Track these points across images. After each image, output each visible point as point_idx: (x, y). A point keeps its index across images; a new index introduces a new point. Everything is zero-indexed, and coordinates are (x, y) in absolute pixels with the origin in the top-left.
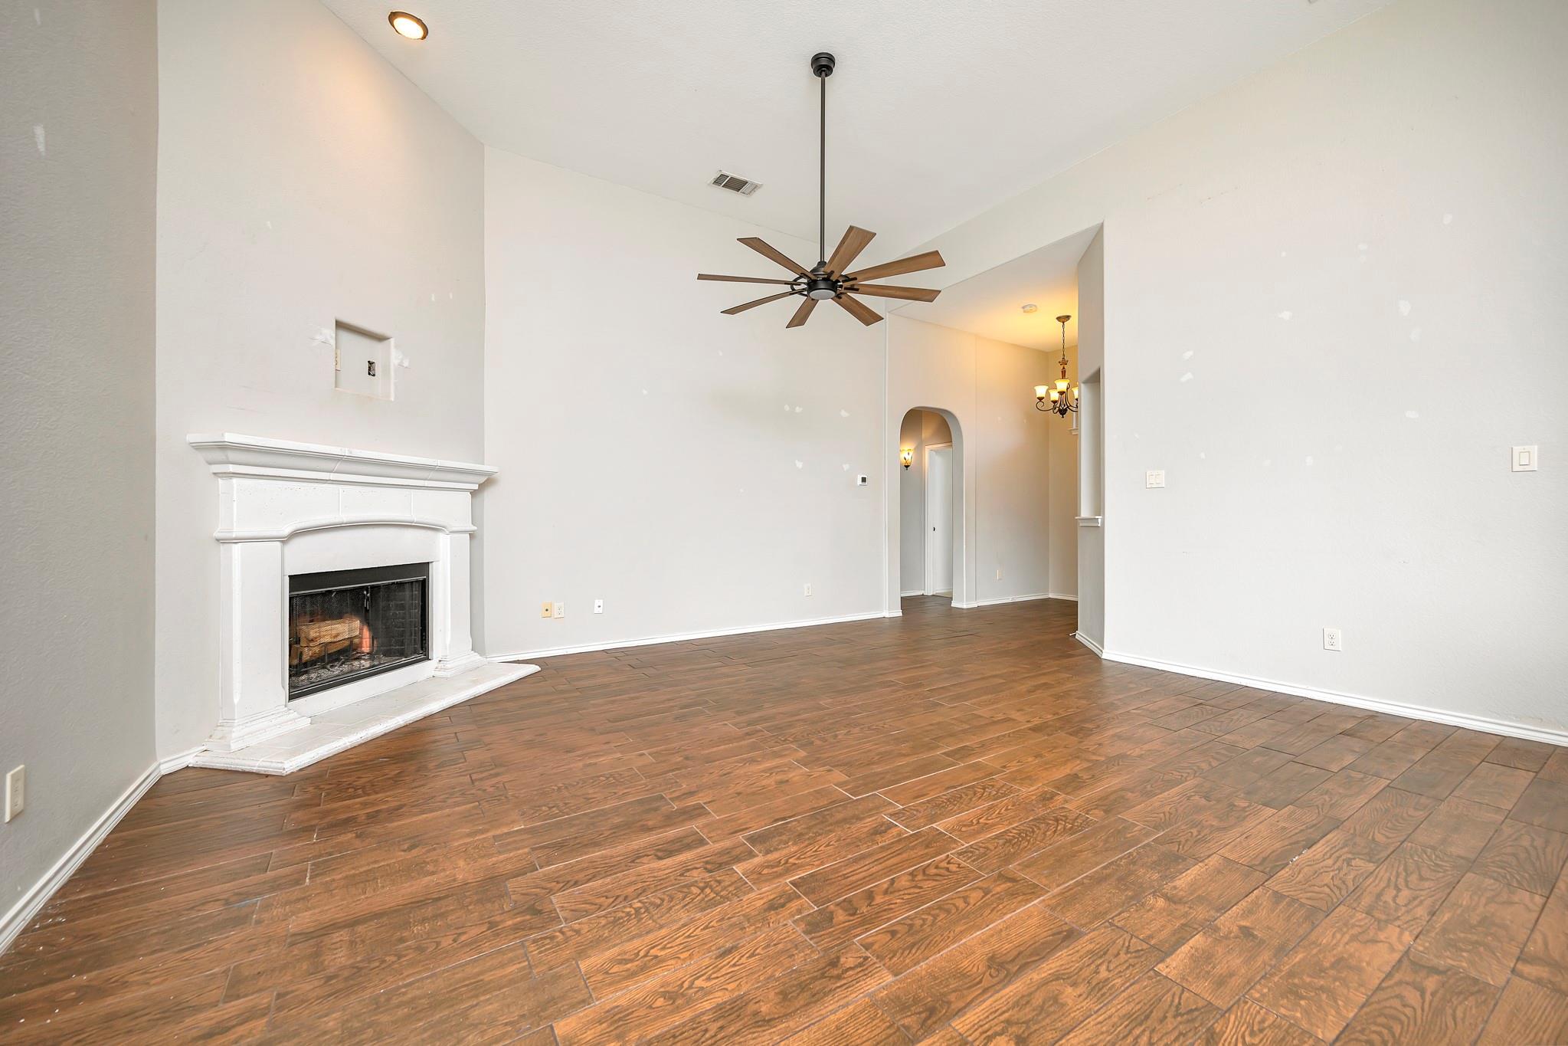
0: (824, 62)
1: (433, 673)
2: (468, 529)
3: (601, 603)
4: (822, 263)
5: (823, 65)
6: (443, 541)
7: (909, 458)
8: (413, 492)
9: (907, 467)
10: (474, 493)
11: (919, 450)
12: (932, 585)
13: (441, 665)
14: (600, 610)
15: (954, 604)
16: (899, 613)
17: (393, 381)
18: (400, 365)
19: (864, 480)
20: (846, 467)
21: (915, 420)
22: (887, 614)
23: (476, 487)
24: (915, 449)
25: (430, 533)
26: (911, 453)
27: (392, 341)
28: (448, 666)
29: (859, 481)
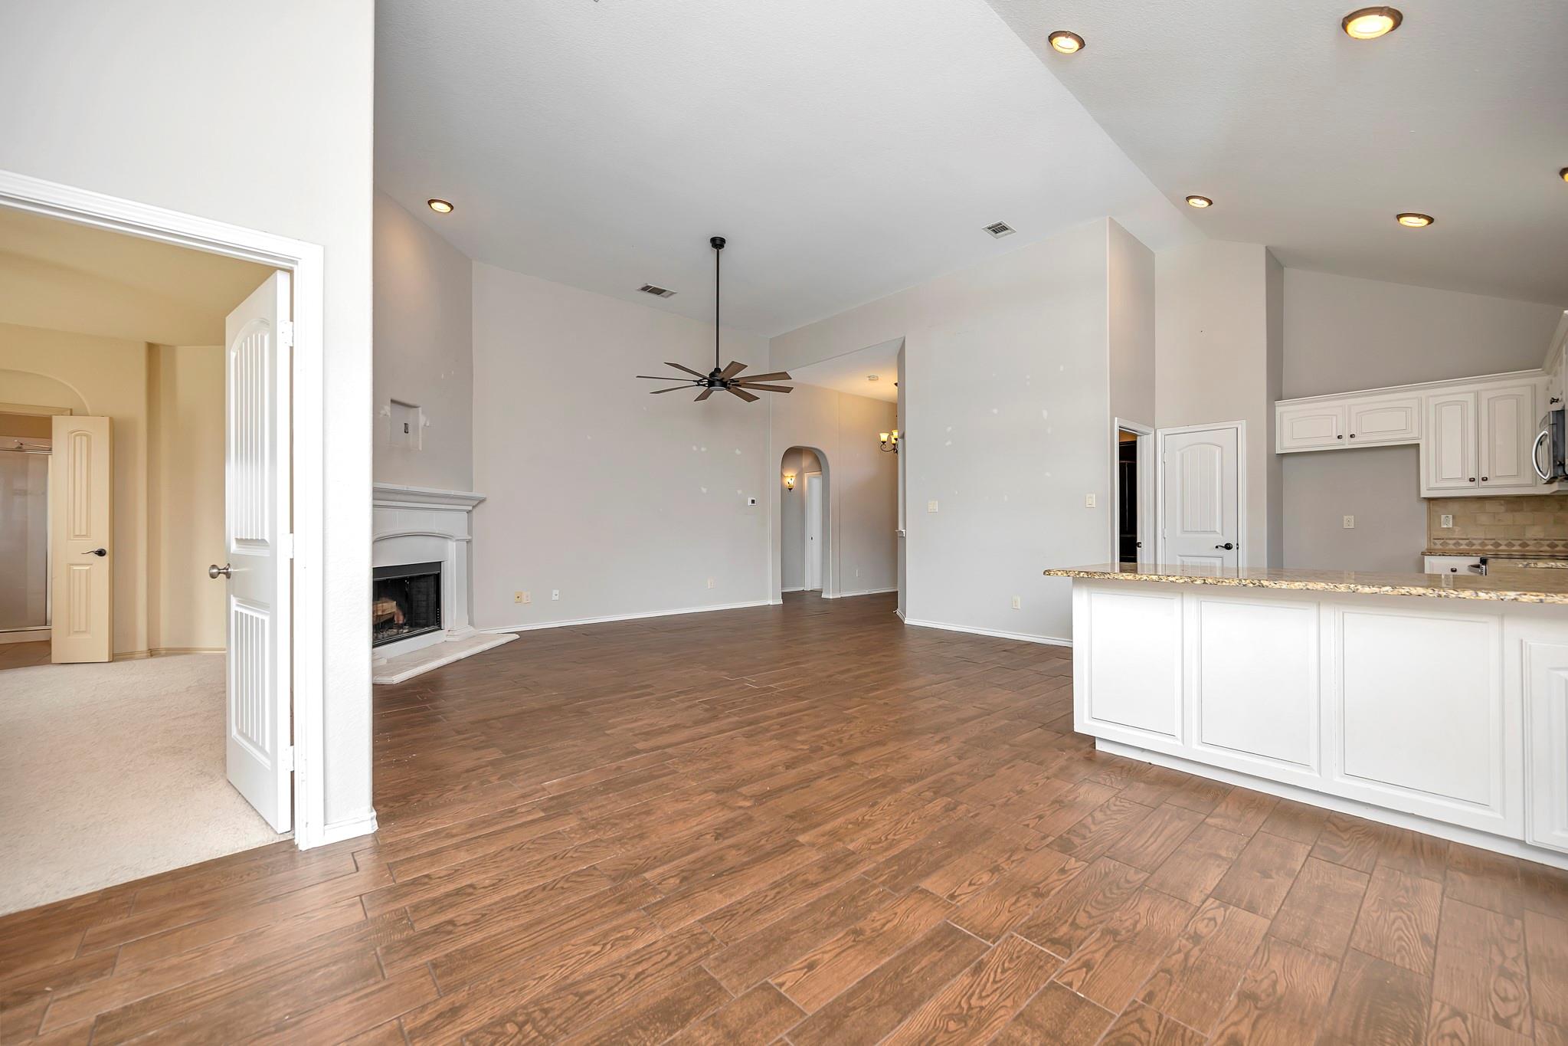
0: (718, 242)
1: (446, 639)
2: (465, 538)
3: (557, 592)
4: (717, 370)
5: (718, 243)
6: (451, 547)
7: (791, 482)
8: (435, 513)
9: (790, 489)
10: (469, 512)
11: (800, 476)
12: (811, 582)
13: (450, 633)
14: (557, 598)
15: (823, 596)
16: (782, 603)
17: (420, 436)
18: (425, 425)
19: (753, 501)
20: (739, 492)
21: (793, 454)
22: (771, 603)
23: (470, 508)
24: (797, 475)
25: (442, 540)
26: (793, 479)
27: (420, 409)
28: (456, 634)
29: (750, 503)
